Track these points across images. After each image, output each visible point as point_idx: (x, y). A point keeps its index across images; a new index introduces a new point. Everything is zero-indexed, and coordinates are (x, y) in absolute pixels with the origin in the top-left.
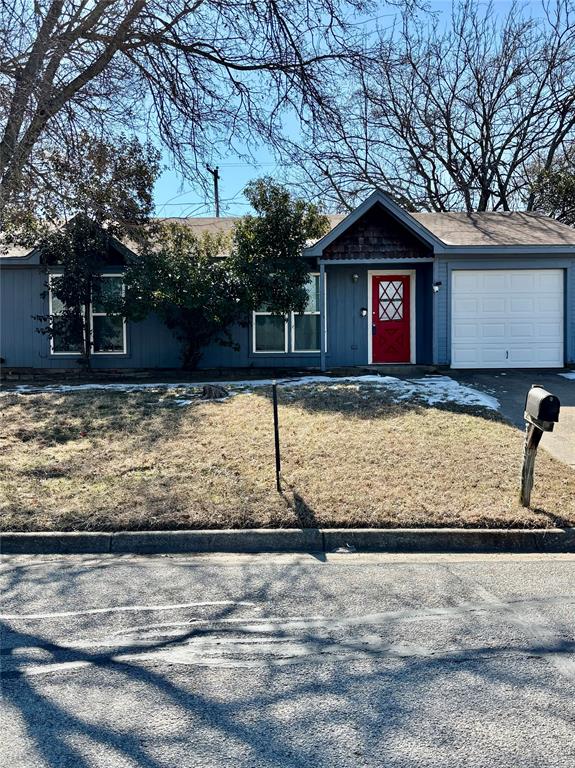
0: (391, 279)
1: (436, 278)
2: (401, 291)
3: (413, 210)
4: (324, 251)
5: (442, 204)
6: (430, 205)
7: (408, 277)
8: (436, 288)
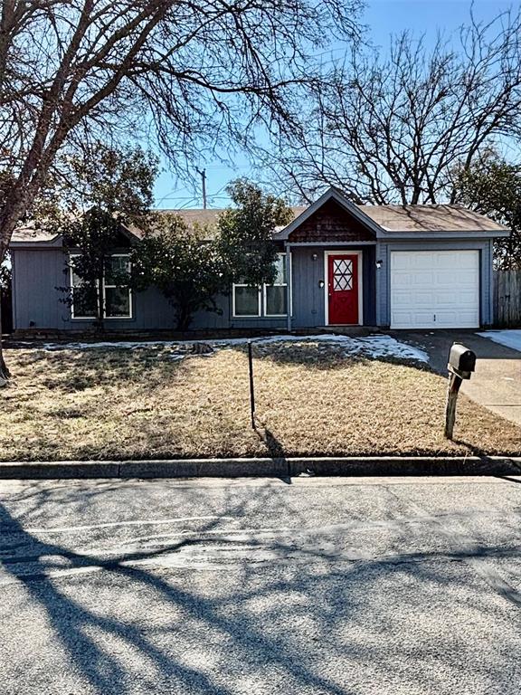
0: (342, 258)
1: (378, 257)
2: (350, 267)
3: (360, 203)
4: (290, 236)
5: (382, 199)
6: (374, 199)
7: (356, 256)
8: (378, 265)
